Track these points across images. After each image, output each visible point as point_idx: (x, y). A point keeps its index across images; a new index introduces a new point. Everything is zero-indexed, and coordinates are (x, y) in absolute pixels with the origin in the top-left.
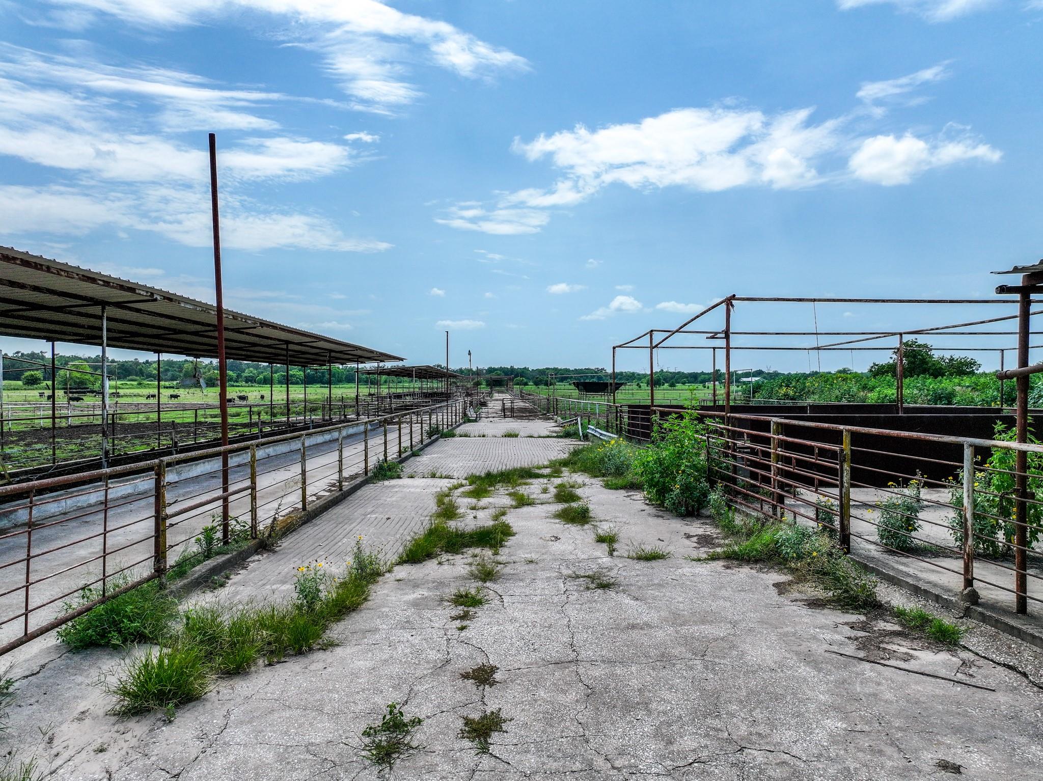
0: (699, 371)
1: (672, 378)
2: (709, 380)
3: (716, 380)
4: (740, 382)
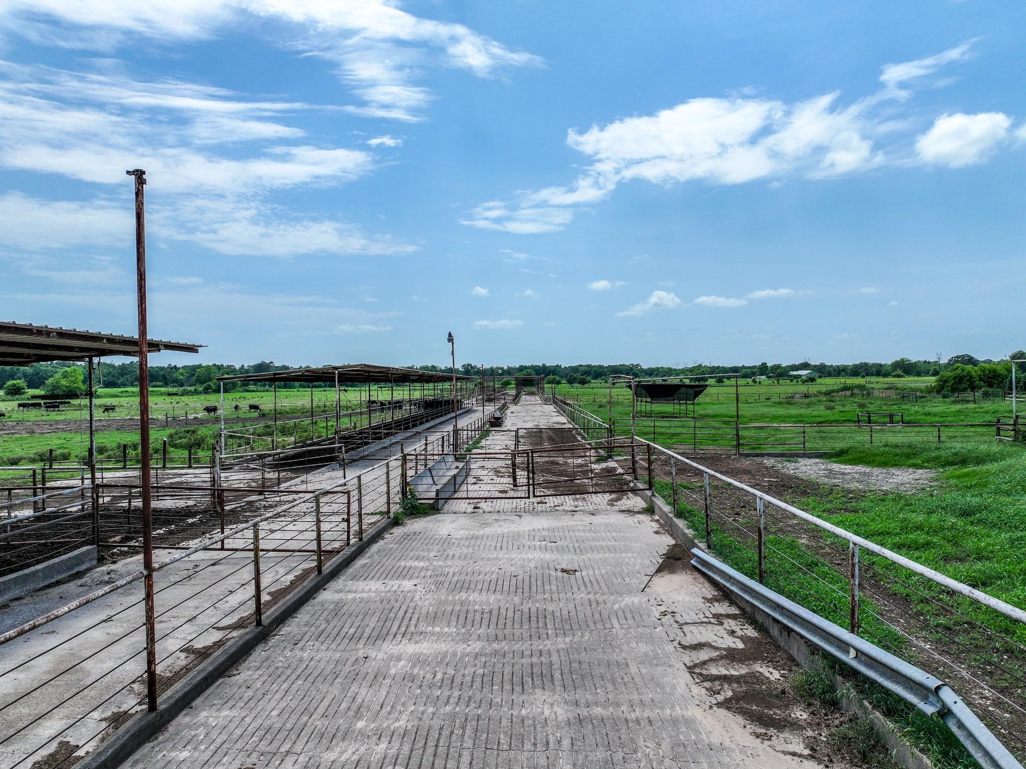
0: (740, 365)
2: (754, 374)
3: (762, 375)
4: (790, 376)
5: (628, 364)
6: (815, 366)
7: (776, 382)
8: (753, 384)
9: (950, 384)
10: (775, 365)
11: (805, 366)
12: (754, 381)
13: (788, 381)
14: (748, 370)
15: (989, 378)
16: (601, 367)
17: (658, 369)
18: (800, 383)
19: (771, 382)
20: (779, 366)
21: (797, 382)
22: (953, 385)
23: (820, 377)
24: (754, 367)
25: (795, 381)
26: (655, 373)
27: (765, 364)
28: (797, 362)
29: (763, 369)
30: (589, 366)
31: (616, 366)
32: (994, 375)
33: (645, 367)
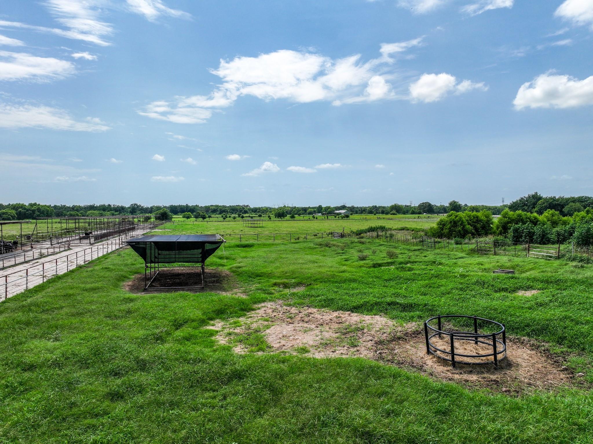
0: (308, 206)
1: (291, 211)
2: (315, 212)
3: (319, 213)
4: (335, 214)
5: (242, 205)
6: (349, 207)
7: (326, 218)
8: (313, 219)
9: (448, 227)
10: (327, 207)
11: (343, 207)
12: (314, 217)
13: (333, 217)
14: (312, 209)
15: (473, 222)
16: (224, 206)
17: (259, 208)
18: (340, 218)
19: (323, 217)
20: (329, 208)
21: (339, 217)
22: (450, 228)
23: (351, 214)
24: (315, 208)
25: (337, 216)
26: (258, 210)
27: (321, 206)
28: (339, 205)
29: (320, 209)
30: (217, 206)
31: (234, 206)
32: (477, 220)
33: (252, 207)
